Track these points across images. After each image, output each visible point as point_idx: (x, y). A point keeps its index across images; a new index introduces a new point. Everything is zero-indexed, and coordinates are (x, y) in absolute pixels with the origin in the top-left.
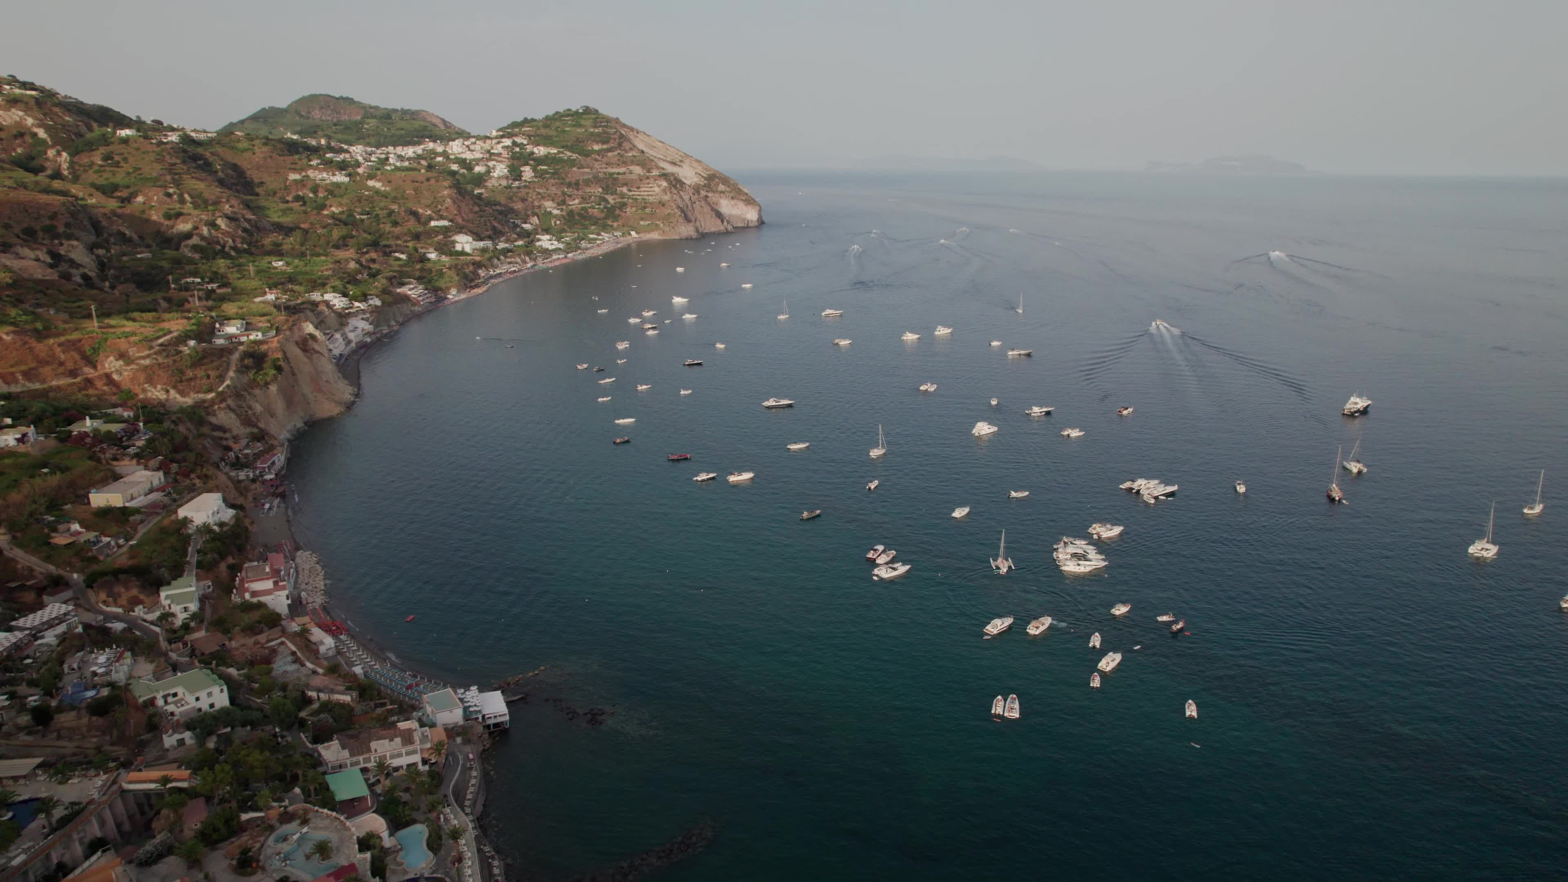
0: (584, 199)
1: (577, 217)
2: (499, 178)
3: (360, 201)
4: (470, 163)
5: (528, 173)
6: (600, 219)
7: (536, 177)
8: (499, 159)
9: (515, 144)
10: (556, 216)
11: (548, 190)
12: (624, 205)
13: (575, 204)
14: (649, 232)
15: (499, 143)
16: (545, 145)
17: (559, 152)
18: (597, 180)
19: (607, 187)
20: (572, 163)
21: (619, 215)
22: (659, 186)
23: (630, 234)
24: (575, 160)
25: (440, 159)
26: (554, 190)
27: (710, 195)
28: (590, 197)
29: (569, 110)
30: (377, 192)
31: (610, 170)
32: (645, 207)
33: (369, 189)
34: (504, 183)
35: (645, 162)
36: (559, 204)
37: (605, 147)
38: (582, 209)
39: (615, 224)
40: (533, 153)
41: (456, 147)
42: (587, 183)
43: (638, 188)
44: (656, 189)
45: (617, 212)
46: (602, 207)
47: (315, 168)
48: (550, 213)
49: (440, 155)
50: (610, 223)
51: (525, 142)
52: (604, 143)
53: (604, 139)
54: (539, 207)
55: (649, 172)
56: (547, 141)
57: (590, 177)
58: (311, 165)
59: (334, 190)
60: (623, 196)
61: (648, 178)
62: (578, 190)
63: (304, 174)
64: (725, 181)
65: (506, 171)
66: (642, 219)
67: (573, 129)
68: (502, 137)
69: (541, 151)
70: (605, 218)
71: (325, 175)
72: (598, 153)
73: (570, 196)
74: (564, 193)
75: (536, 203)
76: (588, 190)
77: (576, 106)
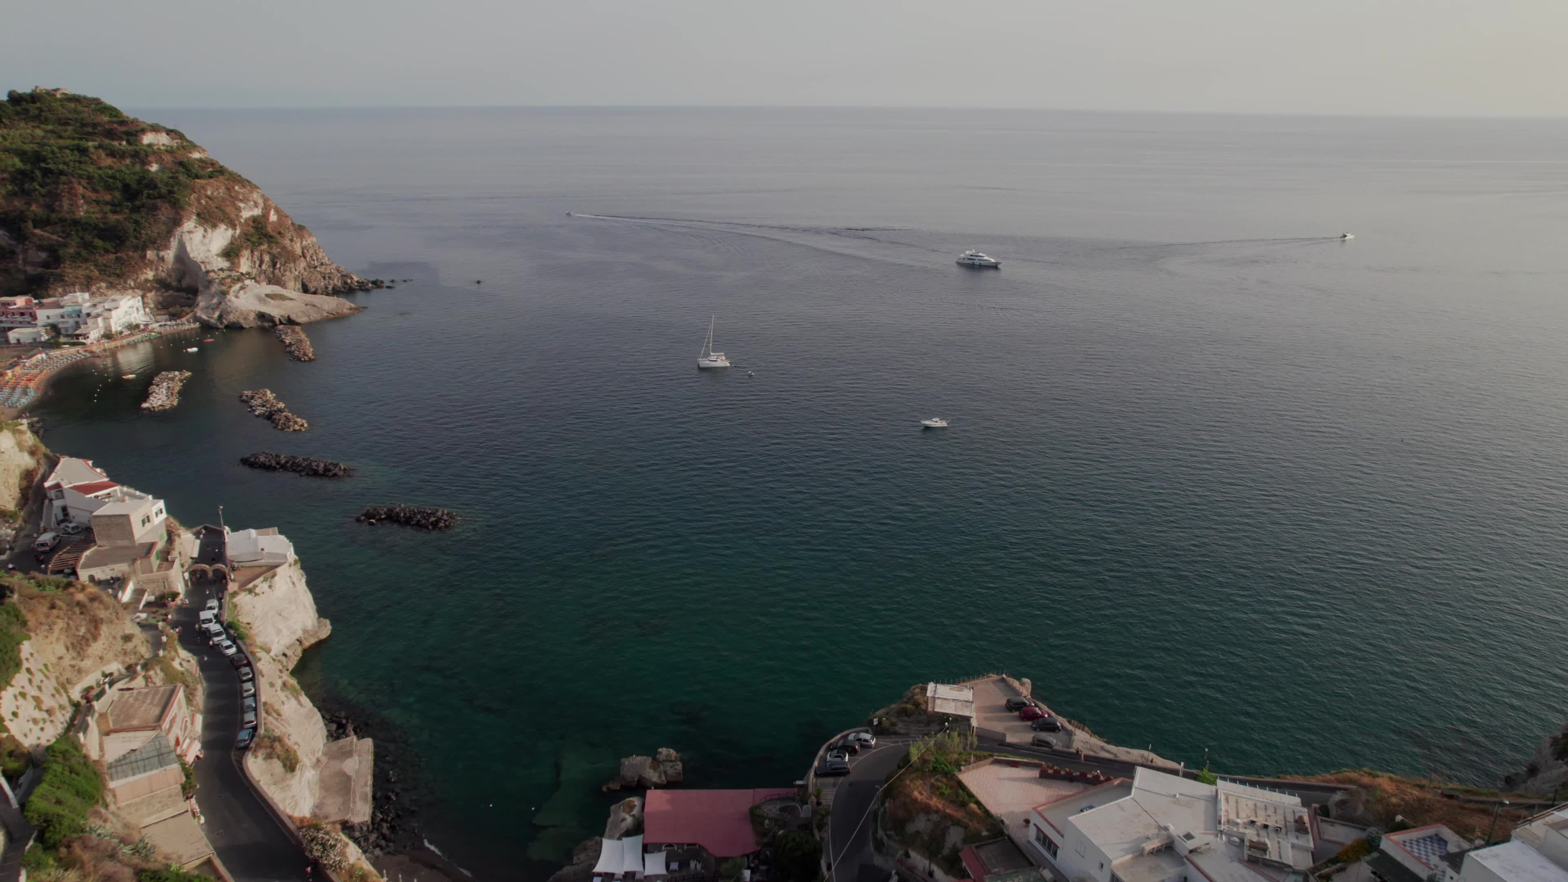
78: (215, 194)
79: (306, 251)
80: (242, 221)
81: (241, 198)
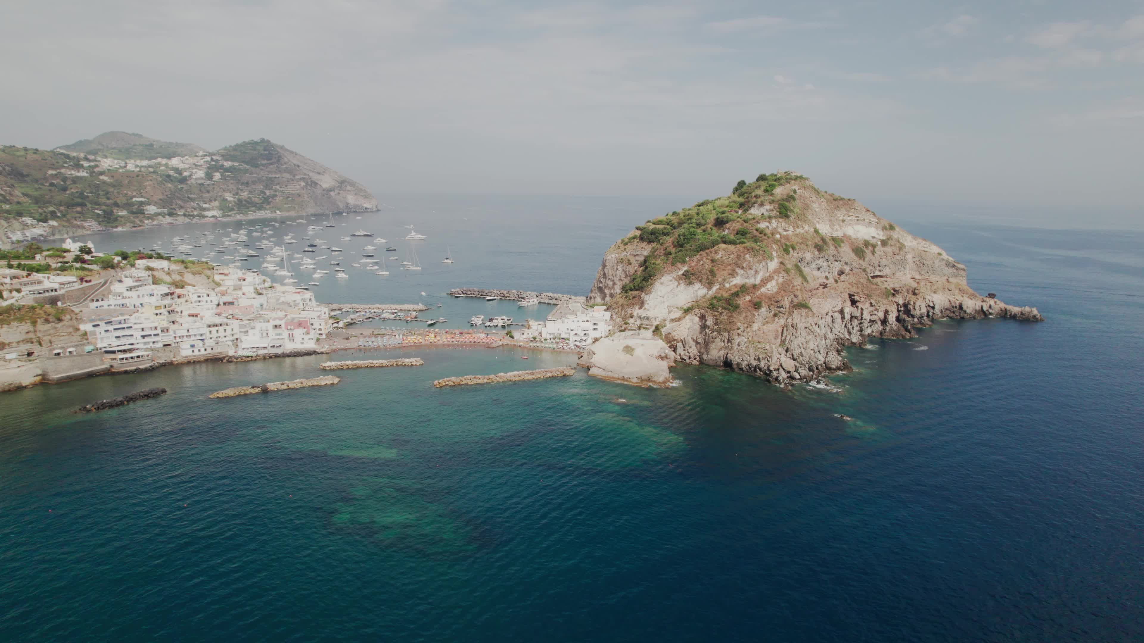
0: (250, 192)
1: (244, 202)
2: (196, 179)
3: (89, 186)
4: (181, 170)
5: (217, 176)
6: (258, 204)
7: (221, 179)
8: (200, 168)
9: (212, 160)
10: (230, 202)
11: (228, 186)
12: (276, 196)
13: (244, 195)
14: (289, 211)
15: (202, 159)
16: (232, 161)
17: (240, 165)
18: (260, 180)
19: (267, 185)
20: (246, 171)
21: (271, 202)
22: (300, 185)
23: (276, 212)
24: (248, 169)
25: (162, 168)
26: (231, 187)
27: (341, 192)
28: (255, 191)
29: (252, 140)
30: (104, 182)
31: (270, 176)
32: (288, 197)
33: (100, 180)
34: (200, 182)
35: (292, 171)
36: (234, 195)
37: (269, 162)
38: (249, 198)
39: (268, 207)
40: (223, 165)
41: (175, 162)
42: (254, 183)
43: (286, 186)
44: (298, 187)
45: (271, 199)
46: (261, 197)
47: (67, 168)
48: (227, 200)
49: (163, 165)
50: (264, 206)
51: (220, 159)
52: (268, 159)
53: (269, 157)
54: (221, 196)
55: (294, 177)
56: (232, 158)
57: (256, 179)
58: (64, 166)
59: (76, 180)
60: (276, 191)
61: (293, 180)
62: (247, 186)
63: (58, 171)
64: (352, 184)
65: (203, 175)
66: (286, 204)
67: (252, 151)
68: (205, 155)
69: (228, 164)
70: (262, 203)
71: (73, 172)
72: (263, 165)
73: (242, 190)
74: (238, 189)
75: (220, 194)
76: (254, 187)
77: (257, 139)
78: (724, 258)
79: (785, 329)
80: (727, 285)
81: (744, 265)
